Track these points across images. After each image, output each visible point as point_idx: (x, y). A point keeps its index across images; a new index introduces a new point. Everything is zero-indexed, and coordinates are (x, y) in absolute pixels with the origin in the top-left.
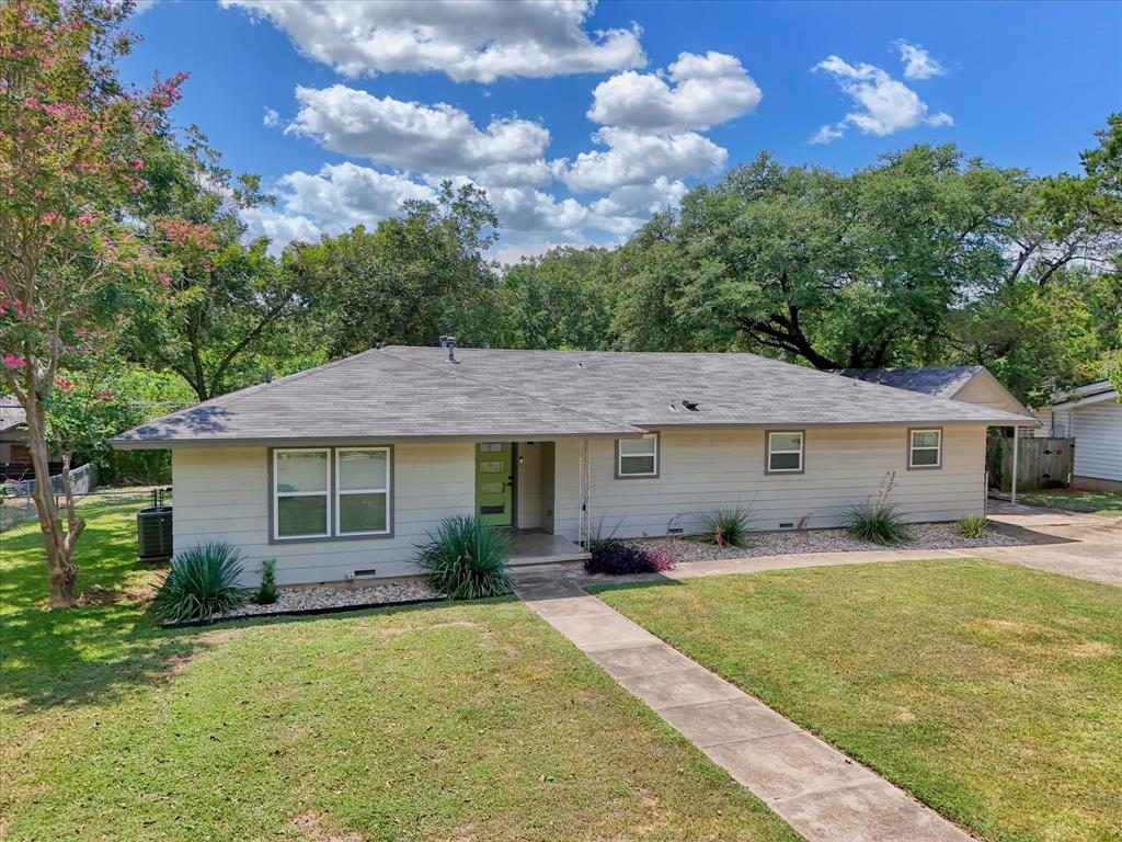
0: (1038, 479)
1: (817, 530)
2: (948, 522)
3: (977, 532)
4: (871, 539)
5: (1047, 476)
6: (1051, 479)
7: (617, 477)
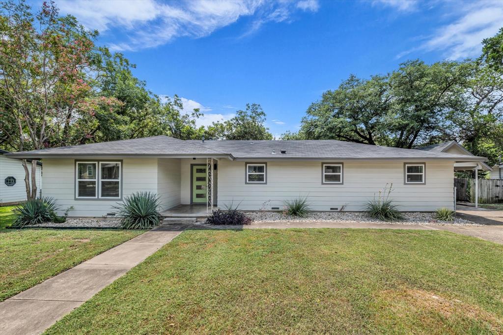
0: (492, 198)
1: (350, 212)
2: (431, 212)
3: (447, 217)
4: (377, 218)
5: (497, 197)
6: (500, 198)
7: (246, 183)
